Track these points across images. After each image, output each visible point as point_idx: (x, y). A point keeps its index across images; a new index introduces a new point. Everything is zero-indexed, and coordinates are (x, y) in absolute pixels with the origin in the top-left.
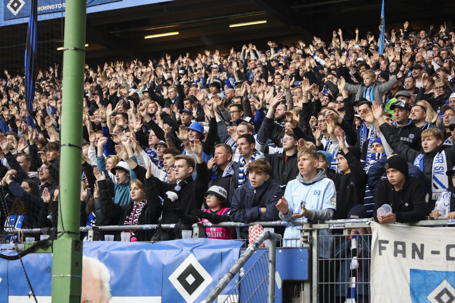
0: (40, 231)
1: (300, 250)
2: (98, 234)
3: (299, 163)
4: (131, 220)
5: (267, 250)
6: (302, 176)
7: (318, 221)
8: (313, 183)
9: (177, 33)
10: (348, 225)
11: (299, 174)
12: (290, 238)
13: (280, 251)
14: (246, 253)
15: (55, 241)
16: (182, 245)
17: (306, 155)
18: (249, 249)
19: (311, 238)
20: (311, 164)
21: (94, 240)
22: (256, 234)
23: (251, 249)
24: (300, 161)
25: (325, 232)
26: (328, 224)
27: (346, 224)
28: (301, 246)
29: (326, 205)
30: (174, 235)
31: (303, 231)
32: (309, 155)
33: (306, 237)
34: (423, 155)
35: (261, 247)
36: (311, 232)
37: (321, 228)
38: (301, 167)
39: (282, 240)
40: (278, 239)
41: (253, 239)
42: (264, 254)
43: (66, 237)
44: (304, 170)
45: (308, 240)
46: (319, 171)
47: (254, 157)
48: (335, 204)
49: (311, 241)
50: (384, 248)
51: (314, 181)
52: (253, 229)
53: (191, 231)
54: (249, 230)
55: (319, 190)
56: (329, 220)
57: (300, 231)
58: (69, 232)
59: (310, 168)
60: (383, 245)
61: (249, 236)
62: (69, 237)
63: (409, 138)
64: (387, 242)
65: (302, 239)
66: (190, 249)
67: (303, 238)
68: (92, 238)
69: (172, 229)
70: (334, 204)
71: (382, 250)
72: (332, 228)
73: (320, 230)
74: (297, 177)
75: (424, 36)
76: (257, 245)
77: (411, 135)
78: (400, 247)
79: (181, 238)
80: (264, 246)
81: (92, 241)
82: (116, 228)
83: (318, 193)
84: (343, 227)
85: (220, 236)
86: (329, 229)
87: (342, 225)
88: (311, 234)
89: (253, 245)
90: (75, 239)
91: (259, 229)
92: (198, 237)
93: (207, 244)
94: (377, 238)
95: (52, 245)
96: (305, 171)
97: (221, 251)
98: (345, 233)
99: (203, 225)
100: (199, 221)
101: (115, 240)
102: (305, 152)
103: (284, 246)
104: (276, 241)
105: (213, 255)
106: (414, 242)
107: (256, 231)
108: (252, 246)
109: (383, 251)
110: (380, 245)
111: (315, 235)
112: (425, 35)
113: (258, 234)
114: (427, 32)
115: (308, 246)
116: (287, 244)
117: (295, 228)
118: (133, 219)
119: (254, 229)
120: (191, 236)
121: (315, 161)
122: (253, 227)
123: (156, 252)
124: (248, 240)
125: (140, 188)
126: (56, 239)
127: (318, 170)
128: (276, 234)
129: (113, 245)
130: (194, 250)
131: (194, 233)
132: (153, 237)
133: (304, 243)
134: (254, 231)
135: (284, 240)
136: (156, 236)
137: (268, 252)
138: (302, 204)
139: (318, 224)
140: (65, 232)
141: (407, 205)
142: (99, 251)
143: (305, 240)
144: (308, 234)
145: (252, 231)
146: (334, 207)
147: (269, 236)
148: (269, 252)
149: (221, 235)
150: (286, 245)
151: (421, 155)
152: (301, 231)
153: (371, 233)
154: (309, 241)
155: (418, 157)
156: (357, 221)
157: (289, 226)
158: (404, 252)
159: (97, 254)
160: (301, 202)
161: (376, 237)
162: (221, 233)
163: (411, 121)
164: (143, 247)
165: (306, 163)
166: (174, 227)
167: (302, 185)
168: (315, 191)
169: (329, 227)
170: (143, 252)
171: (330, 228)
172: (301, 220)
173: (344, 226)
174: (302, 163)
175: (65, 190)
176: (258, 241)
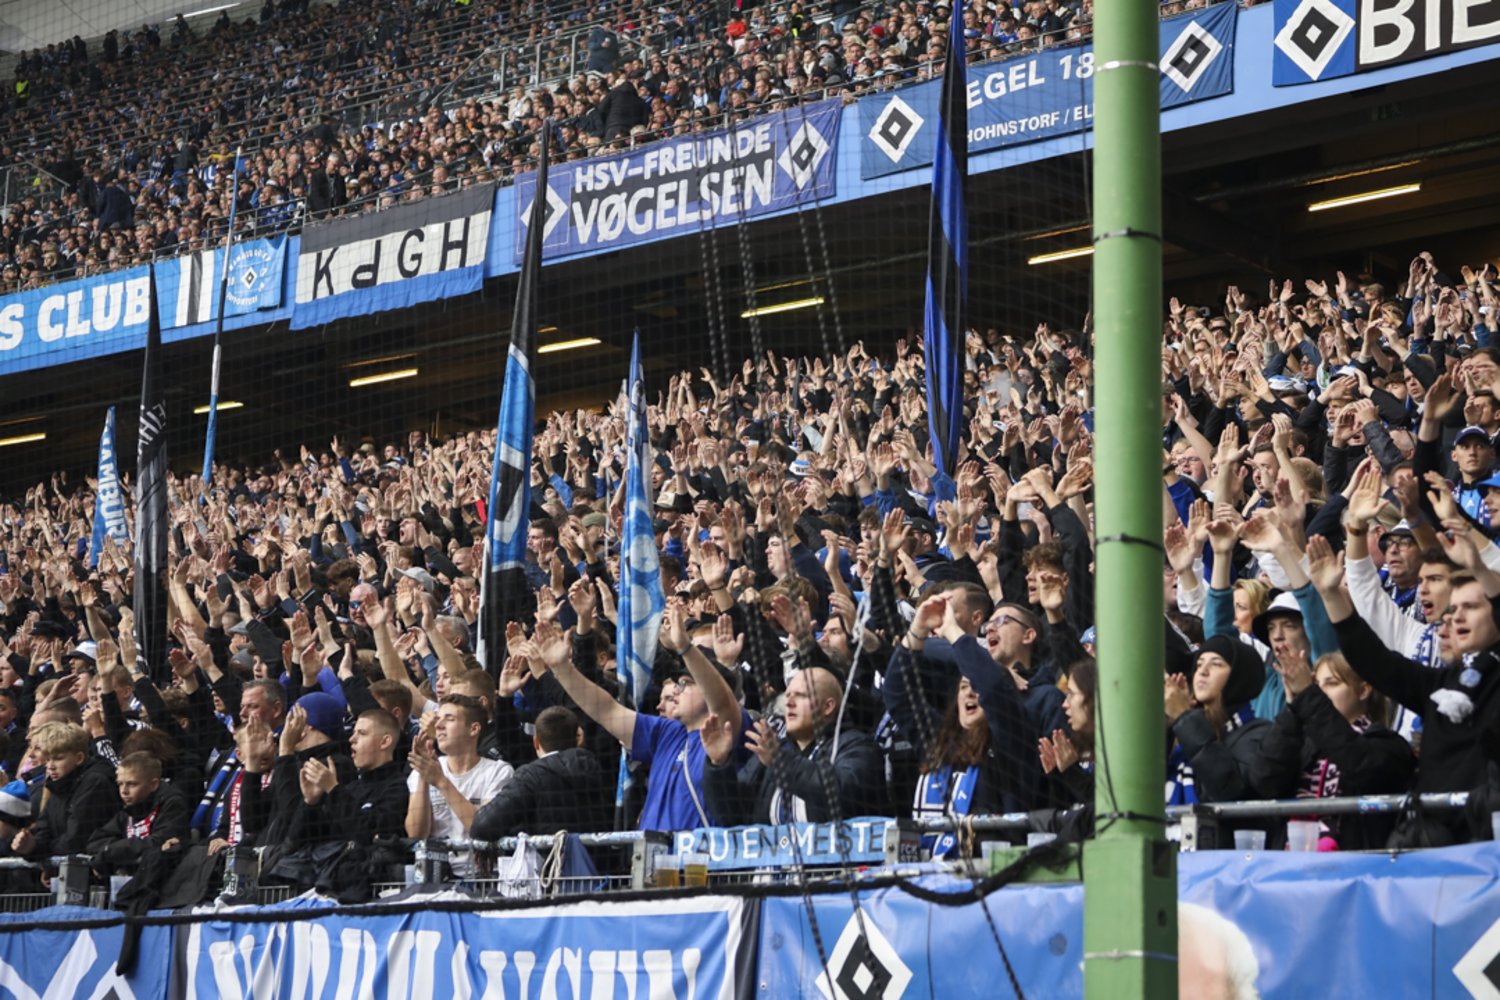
0: (1027, 821)
2: (1212, 829)
4: (1316, 783)
15: (1088, 845)
16: (1495, 861)
21: (1200, 847)
30: (1466, 827)
43: (1125, 831)
58: (1132, 816)
62: (1134, 832)
68: (1193, 843)
79: (1490, 837)
81: (1193, 849)
82: (1271, 809)
90: (1151, 838)
95: (1079, 857)
101: (1269, 846)
118: (1325, 779)
123: (1407, 883)
125: (1344, 680)
126: (1093, 837)
129: (1262, 863)
132: (1395, 837)
136: (1404, 833)
140: (1121, 815)
142: (1219, 885)
159: (1212, 893)
164: (1362, 869)
166: (1463, 802)
170: (1364, 886)
175: (1116, 683)
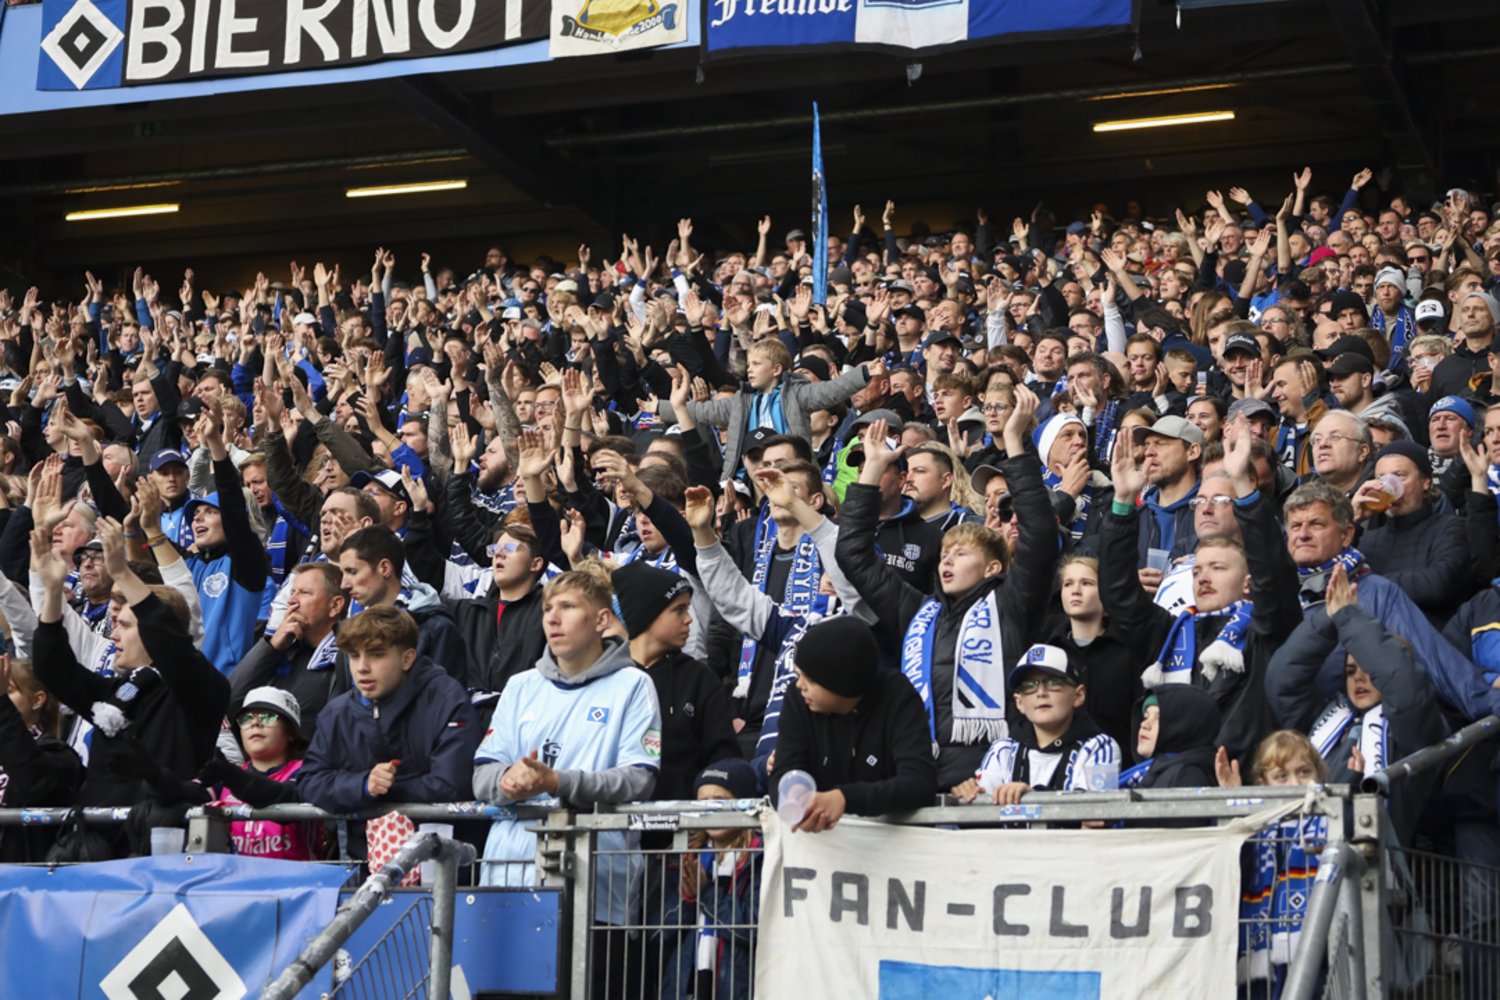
1: (535, 896)
3: (547, 617)
5: (427, 896)
6: (554, 657)
7: (596, 804)
8: (588, 682)
9: (174, 208)
10: (691, 818)
11: (546, 652)
12: (503, 857)
13: (471, 899)
14: (358, 901)
16: (149, 876)
17: (572, 590)
18: (368, 888)
19: (571, 858)
20: (587, 621)
22: (392, 846)
23: (373, 889)
24: (553, 611)
25: (617, 838)
26: (626, 816)
27: (682, 814)
28: (539, 884)
29: (627, 754)
30: (126, 842)
31: (546, 836)
32: (581, 591)
33: (554, 856)
34: (938, 605)
35: (408, 884)
36: (570, 837)
37: (604, 825)
38: (555, 630)
39: (478, 866)
40: (465, 858)
41: (381, 861)
42: (417, 906)
44: (564, 638)
45: (560, 866)
46: (609, 645)
47: (406, 601)
48: (658, 750)
49: (570, 867)
50: (802, 894)
51: (591, 676)
52: (381, 829)
53: (182, 832)
54: (369, 832)
55: (606, 706)
56: (629, 802)
57: (535, 835)
59: (582, 636)
60: (797, 883)
61: (370, 850)
63: (903, 555)
64: (810, 874)
65: (542, 861)
66: (176, 888)
67: (543, 859)
69: (119, 823)
70: (652, 751)
71: (796, 898)
72: (638, 826)
73: (600, 834)
74: (539, 663)
75: (962, 251)
76: (395, 875)
77: (909, 547)
78: (850, 892)
79: (147, 852)
80: (419, 883)
83: (603, 715)
84: (674, 826)
85: (276, 849)
86: (628, 830)
87: (672, 818)
88: (571, 847)
89: (381, 875)
91: (399, 826)
92: (202, 849)
93: (232, 872)
94: (781, 859)
96: (566, 643)
97: (275, 899)
98: (680, 845)
99: (222, 811)
100: (211, 800)
102: (570, 582)
103: (484, 882)
104: (458, 865)
105: (253, 908)
106: (895, 876)
107: (389, 833)
108: (376, 880)
109: (796, 904)
110: (788, 883)
111: (582, 850)
112: (967, 247)
113: (396, 845)
114: (972, 240)
115: (560, 882)
116: (494, 877)
117: (520, 826)
119: (384, 827)
120: (180, 848)
121: (601, 612)
122: (382, 823)
123: (64, 896)
124: (367, 864)
127: (605, 644)
128: (458, 844)
130: (190, 892)
131: (192, 838)
132: (56, 851)
133: (549, 876)
134: (384, 834)
135: (483, 864)
136: (64, 847)
137: (429, 900)
138: (546, 748)
139: (595, 814)
141: (872, 760)
143: (550, 863)
144: (560, 846)
145: (378, 835)
146: (654, 760)
147: (434, 850)
148: (432, 900)
149: (277, 846)
150: (490, 880)
151: (931, 604)
152: (541, 835)
153: (761, 845)
154: (562, 867)
155: (923, 610)
156: (719, 806)
157: (500, 821)
158: (861, 908)
160: (544, 743)
161: (777, 857)
162: (279, 839)
163: (910, 503)
164: (19, 882)
165: (571, 618)
166: (125, 817)
167: (553, 687)
168: (593, 709)
169: (630, 823)
170: (19, 898)
171: (632, 827)
172: (540, 800)
173: (677, 822)
174: (556, 616)
176: (398, 862)
